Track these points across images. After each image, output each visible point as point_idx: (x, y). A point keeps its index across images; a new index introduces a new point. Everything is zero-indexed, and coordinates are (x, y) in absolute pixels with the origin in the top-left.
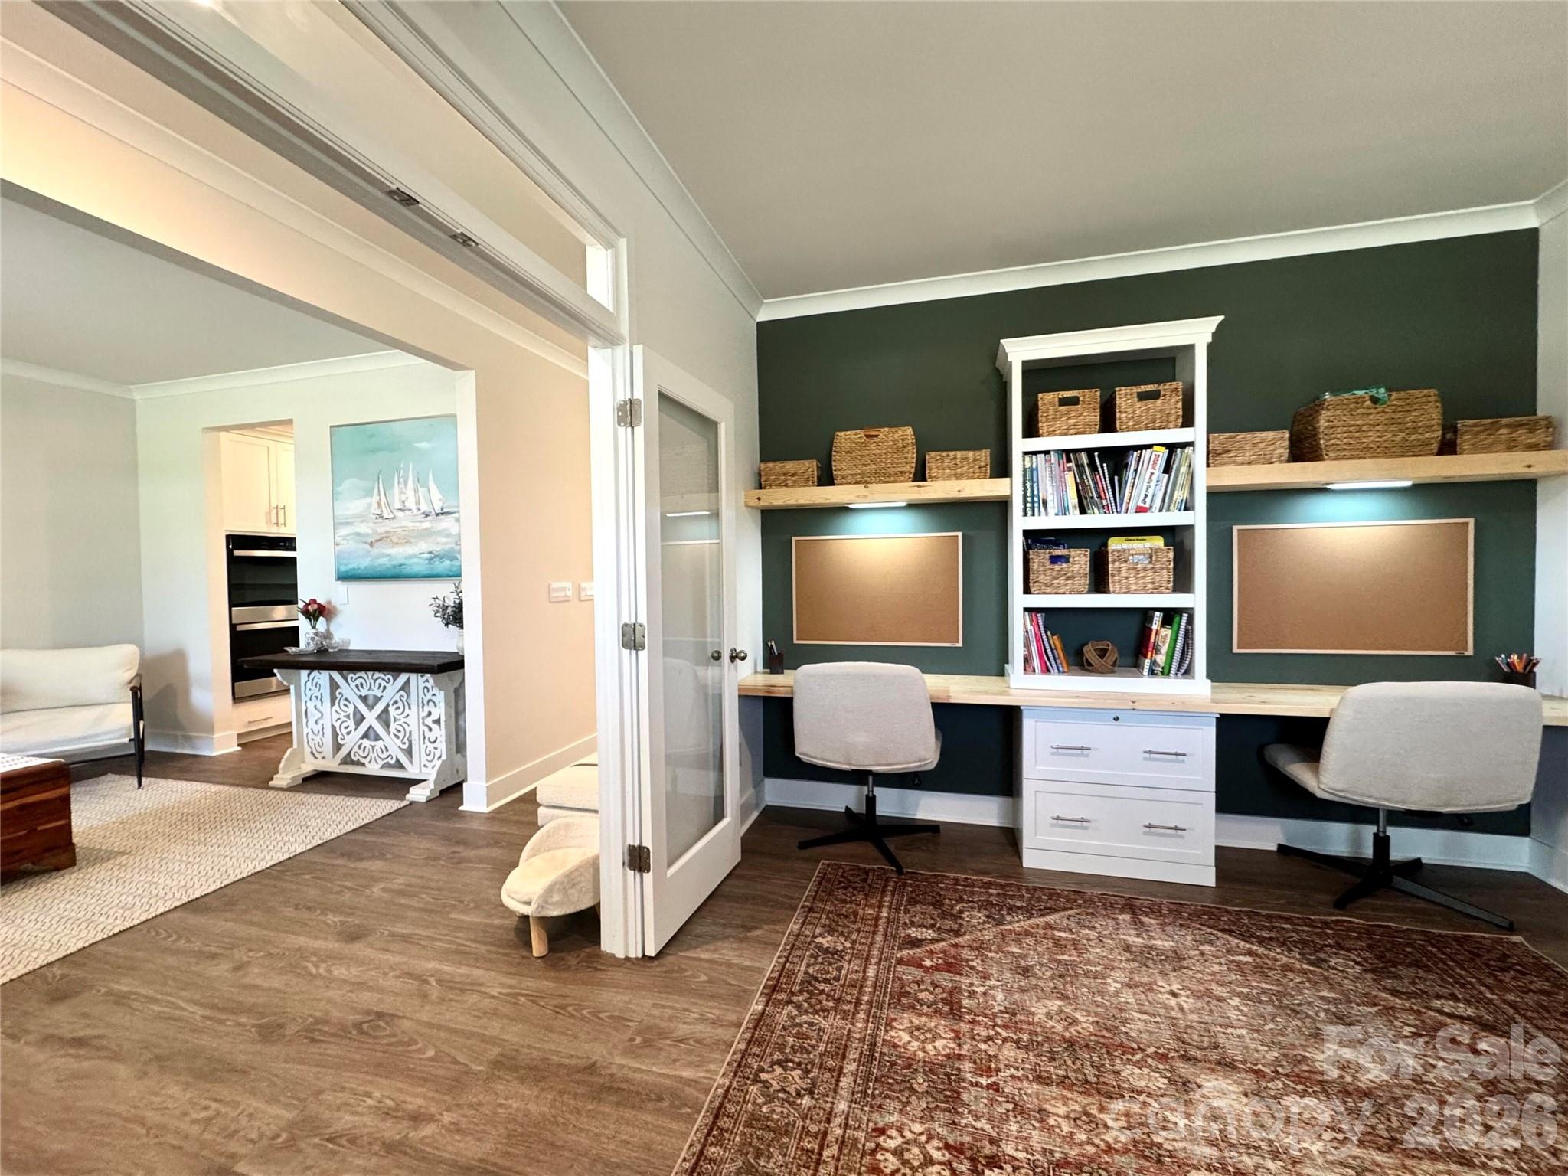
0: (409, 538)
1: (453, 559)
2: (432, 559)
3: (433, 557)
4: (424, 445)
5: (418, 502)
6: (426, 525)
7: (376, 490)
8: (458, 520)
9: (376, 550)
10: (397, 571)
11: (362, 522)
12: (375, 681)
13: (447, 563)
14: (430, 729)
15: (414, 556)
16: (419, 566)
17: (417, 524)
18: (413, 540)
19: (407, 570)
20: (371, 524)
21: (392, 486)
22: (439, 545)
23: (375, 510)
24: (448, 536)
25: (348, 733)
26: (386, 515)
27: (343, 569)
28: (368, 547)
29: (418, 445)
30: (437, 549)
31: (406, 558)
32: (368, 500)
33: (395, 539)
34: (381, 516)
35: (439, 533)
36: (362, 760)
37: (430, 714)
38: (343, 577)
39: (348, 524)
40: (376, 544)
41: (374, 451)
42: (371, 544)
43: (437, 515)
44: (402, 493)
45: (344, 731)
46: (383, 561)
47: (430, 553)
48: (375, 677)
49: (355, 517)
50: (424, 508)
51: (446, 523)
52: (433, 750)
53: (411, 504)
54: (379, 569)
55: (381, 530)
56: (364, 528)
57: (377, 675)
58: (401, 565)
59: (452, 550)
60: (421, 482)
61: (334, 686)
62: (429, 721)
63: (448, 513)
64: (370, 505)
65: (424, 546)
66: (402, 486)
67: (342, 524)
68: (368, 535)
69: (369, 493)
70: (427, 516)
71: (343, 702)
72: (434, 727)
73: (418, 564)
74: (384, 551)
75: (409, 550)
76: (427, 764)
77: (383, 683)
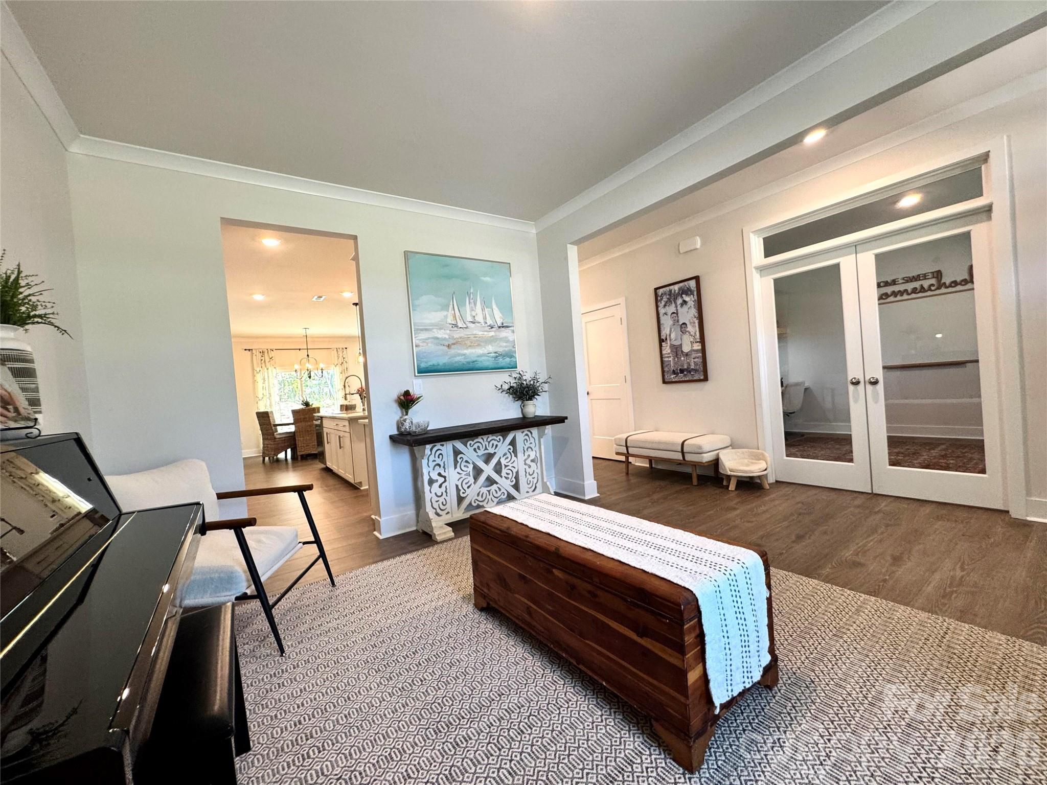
0: (480, 342)
1: (511, 357)
2: (497, 357)
3: (498, 355)
4: (487, 279)
5: (485, 318)
6: (492, 334)
7: (451, 306)
8: (513, 332)
9: (453, 351)
10: (471, 365)
11: (441, 329)
12: (489, 442)
13: (508, 360)
14: (530, 467)
15: (483, 355)
16: (489, 362)
17: (486, 333)
18: (482, 344)
19: (480, 365)
20: (448, 332)
21: (465, 305)
22: (502, 348)
23: (450, 320)
24: (508, 341)
25: (468, 487)
26: (460, 325)
27: (423, 365)
28: (447, 348)
29: (482, 278)
30: (500, 350)
31: (478, 356)
32: (445, 313)
33: (468, 343)
34: (456, 326)
35: (501, 339)
36: (481, 504)
37: (529, 456)
38: (424, 371)
39: (426, 330)
40: (453, 346)
41: (448, 277)
42: (449, 346)
43: (499, 327)
44: (472, 310)
45: (465, 487)
46: (458, 359)
47: (496, 353)
48: (489, 440)
49: (432, 325)
50: (489, 322)
51: (505, 333)
52: (532, 480)
53: (480, 318)
54: (457, 365)
55: (456, 336)
56: (441, 334)
57: (491, 437)
58: (474, 362)
59: (510, 351)
60: (486, 304)
61: (457, 453)
62: (528, 462)
63: (507, 327)
64: (446, 317)
65: (490, 348)
66: (473, 305)
67: (422, 330)
68: (445, 339)
69: (445, 307)
70: (492, 328)
71: (464, 464)
72: (533, 464)
73: (488, 361)
74: (459, 352)
75: (480, 351)
76: (529, 490)
77: (495, 443)
